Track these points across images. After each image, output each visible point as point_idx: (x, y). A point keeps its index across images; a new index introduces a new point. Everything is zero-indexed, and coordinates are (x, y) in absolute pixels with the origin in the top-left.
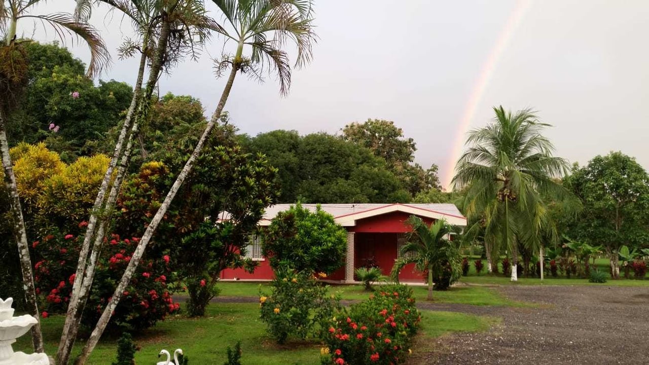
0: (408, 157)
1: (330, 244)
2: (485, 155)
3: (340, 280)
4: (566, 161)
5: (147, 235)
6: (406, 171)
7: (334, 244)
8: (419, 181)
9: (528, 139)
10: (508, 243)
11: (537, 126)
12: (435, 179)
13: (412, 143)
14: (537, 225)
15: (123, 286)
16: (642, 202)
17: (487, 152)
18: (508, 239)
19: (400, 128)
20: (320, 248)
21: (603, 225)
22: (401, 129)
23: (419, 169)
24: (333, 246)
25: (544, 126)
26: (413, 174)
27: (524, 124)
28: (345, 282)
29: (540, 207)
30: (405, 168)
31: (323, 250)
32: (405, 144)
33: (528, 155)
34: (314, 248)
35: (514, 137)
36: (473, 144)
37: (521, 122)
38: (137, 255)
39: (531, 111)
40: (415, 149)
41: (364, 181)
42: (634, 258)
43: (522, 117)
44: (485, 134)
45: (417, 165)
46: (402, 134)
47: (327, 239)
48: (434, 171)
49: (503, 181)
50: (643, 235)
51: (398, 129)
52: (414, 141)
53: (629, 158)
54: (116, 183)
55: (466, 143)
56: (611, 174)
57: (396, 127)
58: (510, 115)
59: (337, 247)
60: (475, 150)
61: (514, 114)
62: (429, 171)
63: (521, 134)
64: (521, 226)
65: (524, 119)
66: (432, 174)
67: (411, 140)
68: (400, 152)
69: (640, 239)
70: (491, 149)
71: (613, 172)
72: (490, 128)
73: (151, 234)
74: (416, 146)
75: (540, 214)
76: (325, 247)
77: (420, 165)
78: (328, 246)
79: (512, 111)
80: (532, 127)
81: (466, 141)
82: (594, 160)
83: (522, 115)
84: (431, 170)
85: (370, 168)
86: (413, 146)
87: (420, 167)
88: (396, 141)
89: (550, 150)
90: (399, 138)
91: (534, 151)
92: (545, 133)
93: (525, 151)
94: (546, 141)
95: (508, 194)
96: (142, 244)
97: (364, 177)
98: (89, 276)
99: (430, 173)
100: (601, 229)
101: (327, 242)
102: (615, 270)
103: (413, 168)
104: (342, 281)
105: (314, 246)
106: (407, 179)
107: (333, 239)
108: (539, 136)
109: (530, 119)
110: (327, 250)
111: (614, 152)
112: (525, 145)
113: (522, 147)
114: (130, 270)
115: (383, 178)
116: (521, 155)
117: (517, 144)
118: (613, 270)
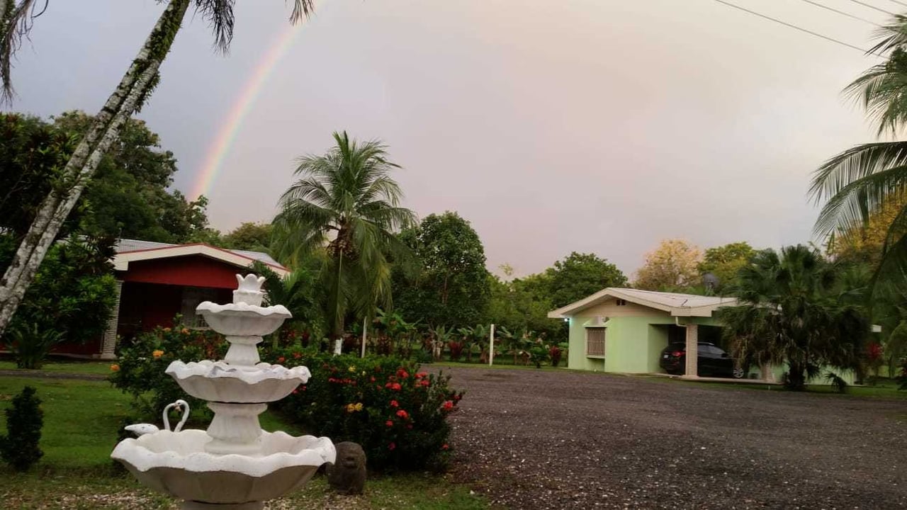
0: (163, 179)
1: (94, 296)
2: (320, 193)
3: (92, 354)
4: (415, 214)
5: (52, 231)
6: (161, 199)
7: (101, 295)
8: (178, 216)
9: (373, 180)
10: (338, 311)
11: (384, 165)
12: (203, 218)
13: (170, 159)
14: (378, 289)
15: (12, 310)
16: (474, 273)
17: (323, 189)
18: (338, 305)
19: (155, 133)
20: (75, 301)
21: (429, 297)
22: (157, 135)
23: (180, 199)
24: (97, 299)
25: (392, 166)
26: (168, 206)
27: (370, 160)
28: (100, 357)
29: (383, 267)
30: (159, 194)
31: (81, 304)
32: (159, 159)
33: (371, 201)
34: (66, 300)
35: (358, 174)
36: (306, 176)
37: (368, 157)
38: (34, 262)
39: (379, 145)
40: (174, 169)
41: (101, 205)
42: (450, 337)
43: (370, 151)
44: (320, 165)
45: (177, 193)
46: (158, 143)
47: (89, 287)
48: (201, 205)
49: (338, 229)
50: (471, 311)
51: (152, 133)
52: (174, 157)
53: (462, 221)
54: (92, 136)
55: (295, 173)
56: (446, 237)
57: (149, 130)
58: (354, 144)
59: (105, 300)
60: (306, 184)
61: (359, 147)
62: (193, 204)
63: (365, 173)
64: (355, 289)
65: (373, 153)
66: (198, 209)
67: (169, 154)
68: (151, 170)
69: (468, 315)
70: (328, 187)
71: (448, 236)
72: (330, 158)
73: (57, 230)
74: (176, 164)
75: (383, 275)
76: (85, 300)
77: (182, 194)
78: (90, 297)
79: (358, 141)
80: (380, 166)
81: (295, 170)
82: (428, 219)
83: (368, 148)
84: (197, 204)
85: (113, 186)
86: (172, 164)
87: (183, 197)
88: (147, 151)
89: (398, 197)
90: (152, 149)
91: (379, 197)
92: (393, 174)
93: (368, 195)
94: (394, 185)
95: (344, 247)
96: (43, 245)
97: (101, 199)
98: (10, 285)
99: (195, 207)
100: (428, 301)
101: (88, 292)
102: (436, 350)
103: (169, 197)
104: (95, 356)
105: (65, 297)
106: (163, 211)
107: (99, 288)
108: (387, 179)
109: (378, 155)
110: (88, 303)
111: (450, 212)
112: (369, 187)
113: (366, 189)
114: (23, 286)
115: (132, 205)
116: (363, 200)
117: (361, 183)
118: (434, 351)
